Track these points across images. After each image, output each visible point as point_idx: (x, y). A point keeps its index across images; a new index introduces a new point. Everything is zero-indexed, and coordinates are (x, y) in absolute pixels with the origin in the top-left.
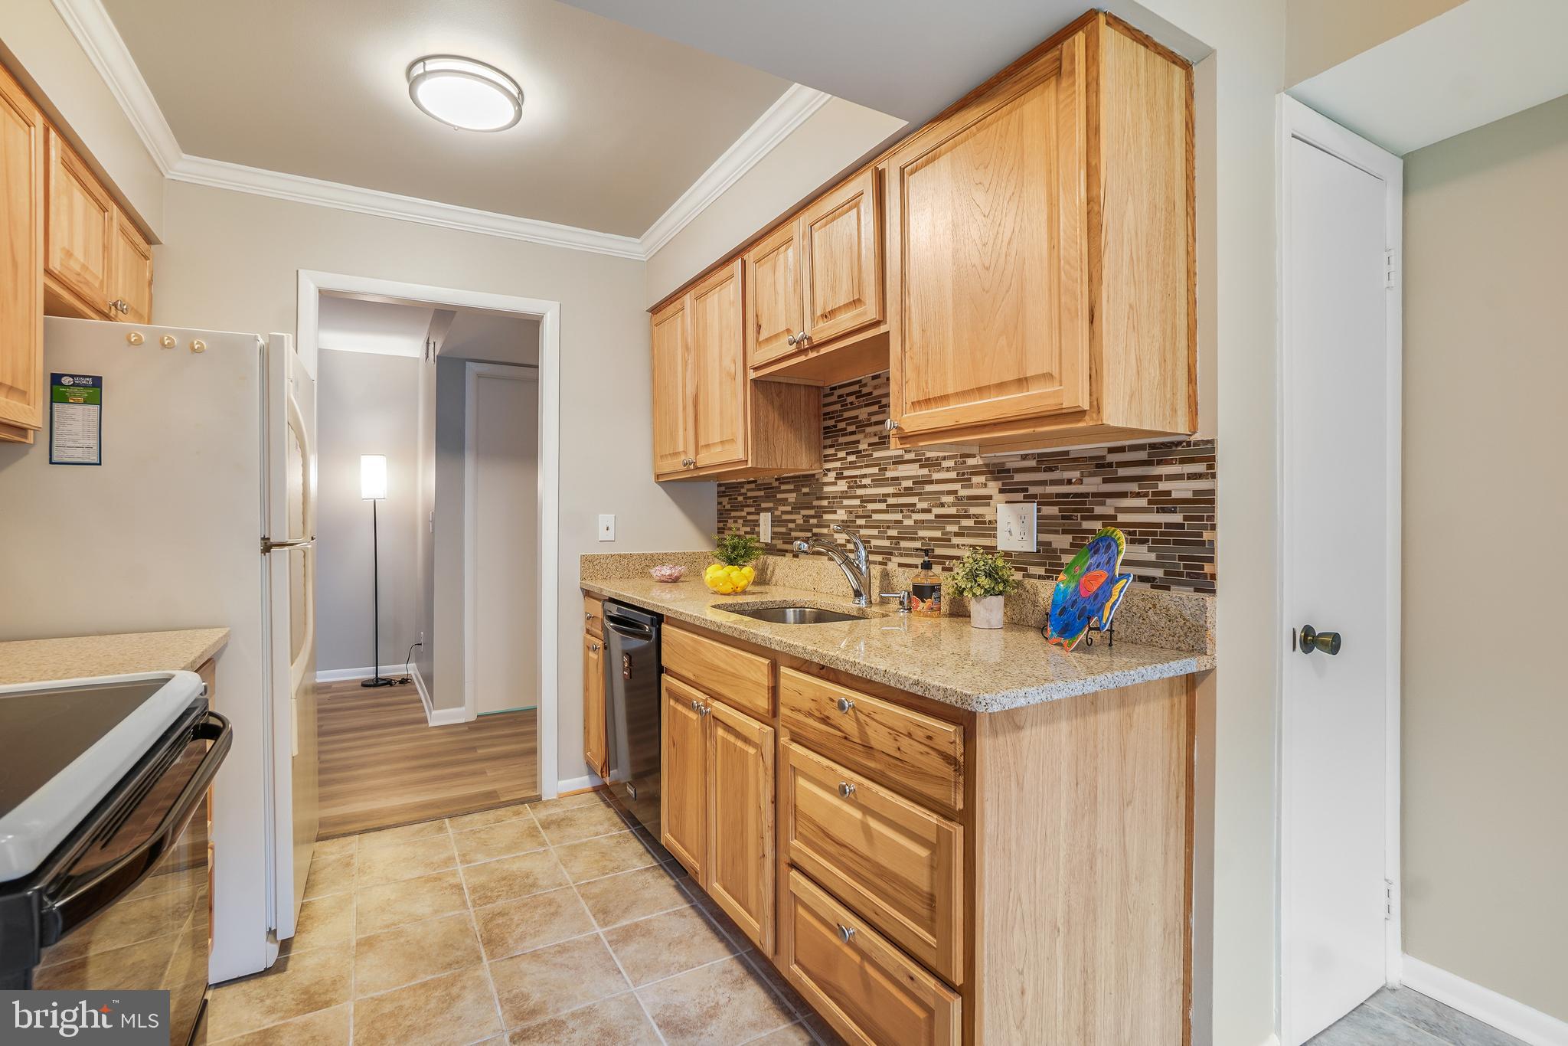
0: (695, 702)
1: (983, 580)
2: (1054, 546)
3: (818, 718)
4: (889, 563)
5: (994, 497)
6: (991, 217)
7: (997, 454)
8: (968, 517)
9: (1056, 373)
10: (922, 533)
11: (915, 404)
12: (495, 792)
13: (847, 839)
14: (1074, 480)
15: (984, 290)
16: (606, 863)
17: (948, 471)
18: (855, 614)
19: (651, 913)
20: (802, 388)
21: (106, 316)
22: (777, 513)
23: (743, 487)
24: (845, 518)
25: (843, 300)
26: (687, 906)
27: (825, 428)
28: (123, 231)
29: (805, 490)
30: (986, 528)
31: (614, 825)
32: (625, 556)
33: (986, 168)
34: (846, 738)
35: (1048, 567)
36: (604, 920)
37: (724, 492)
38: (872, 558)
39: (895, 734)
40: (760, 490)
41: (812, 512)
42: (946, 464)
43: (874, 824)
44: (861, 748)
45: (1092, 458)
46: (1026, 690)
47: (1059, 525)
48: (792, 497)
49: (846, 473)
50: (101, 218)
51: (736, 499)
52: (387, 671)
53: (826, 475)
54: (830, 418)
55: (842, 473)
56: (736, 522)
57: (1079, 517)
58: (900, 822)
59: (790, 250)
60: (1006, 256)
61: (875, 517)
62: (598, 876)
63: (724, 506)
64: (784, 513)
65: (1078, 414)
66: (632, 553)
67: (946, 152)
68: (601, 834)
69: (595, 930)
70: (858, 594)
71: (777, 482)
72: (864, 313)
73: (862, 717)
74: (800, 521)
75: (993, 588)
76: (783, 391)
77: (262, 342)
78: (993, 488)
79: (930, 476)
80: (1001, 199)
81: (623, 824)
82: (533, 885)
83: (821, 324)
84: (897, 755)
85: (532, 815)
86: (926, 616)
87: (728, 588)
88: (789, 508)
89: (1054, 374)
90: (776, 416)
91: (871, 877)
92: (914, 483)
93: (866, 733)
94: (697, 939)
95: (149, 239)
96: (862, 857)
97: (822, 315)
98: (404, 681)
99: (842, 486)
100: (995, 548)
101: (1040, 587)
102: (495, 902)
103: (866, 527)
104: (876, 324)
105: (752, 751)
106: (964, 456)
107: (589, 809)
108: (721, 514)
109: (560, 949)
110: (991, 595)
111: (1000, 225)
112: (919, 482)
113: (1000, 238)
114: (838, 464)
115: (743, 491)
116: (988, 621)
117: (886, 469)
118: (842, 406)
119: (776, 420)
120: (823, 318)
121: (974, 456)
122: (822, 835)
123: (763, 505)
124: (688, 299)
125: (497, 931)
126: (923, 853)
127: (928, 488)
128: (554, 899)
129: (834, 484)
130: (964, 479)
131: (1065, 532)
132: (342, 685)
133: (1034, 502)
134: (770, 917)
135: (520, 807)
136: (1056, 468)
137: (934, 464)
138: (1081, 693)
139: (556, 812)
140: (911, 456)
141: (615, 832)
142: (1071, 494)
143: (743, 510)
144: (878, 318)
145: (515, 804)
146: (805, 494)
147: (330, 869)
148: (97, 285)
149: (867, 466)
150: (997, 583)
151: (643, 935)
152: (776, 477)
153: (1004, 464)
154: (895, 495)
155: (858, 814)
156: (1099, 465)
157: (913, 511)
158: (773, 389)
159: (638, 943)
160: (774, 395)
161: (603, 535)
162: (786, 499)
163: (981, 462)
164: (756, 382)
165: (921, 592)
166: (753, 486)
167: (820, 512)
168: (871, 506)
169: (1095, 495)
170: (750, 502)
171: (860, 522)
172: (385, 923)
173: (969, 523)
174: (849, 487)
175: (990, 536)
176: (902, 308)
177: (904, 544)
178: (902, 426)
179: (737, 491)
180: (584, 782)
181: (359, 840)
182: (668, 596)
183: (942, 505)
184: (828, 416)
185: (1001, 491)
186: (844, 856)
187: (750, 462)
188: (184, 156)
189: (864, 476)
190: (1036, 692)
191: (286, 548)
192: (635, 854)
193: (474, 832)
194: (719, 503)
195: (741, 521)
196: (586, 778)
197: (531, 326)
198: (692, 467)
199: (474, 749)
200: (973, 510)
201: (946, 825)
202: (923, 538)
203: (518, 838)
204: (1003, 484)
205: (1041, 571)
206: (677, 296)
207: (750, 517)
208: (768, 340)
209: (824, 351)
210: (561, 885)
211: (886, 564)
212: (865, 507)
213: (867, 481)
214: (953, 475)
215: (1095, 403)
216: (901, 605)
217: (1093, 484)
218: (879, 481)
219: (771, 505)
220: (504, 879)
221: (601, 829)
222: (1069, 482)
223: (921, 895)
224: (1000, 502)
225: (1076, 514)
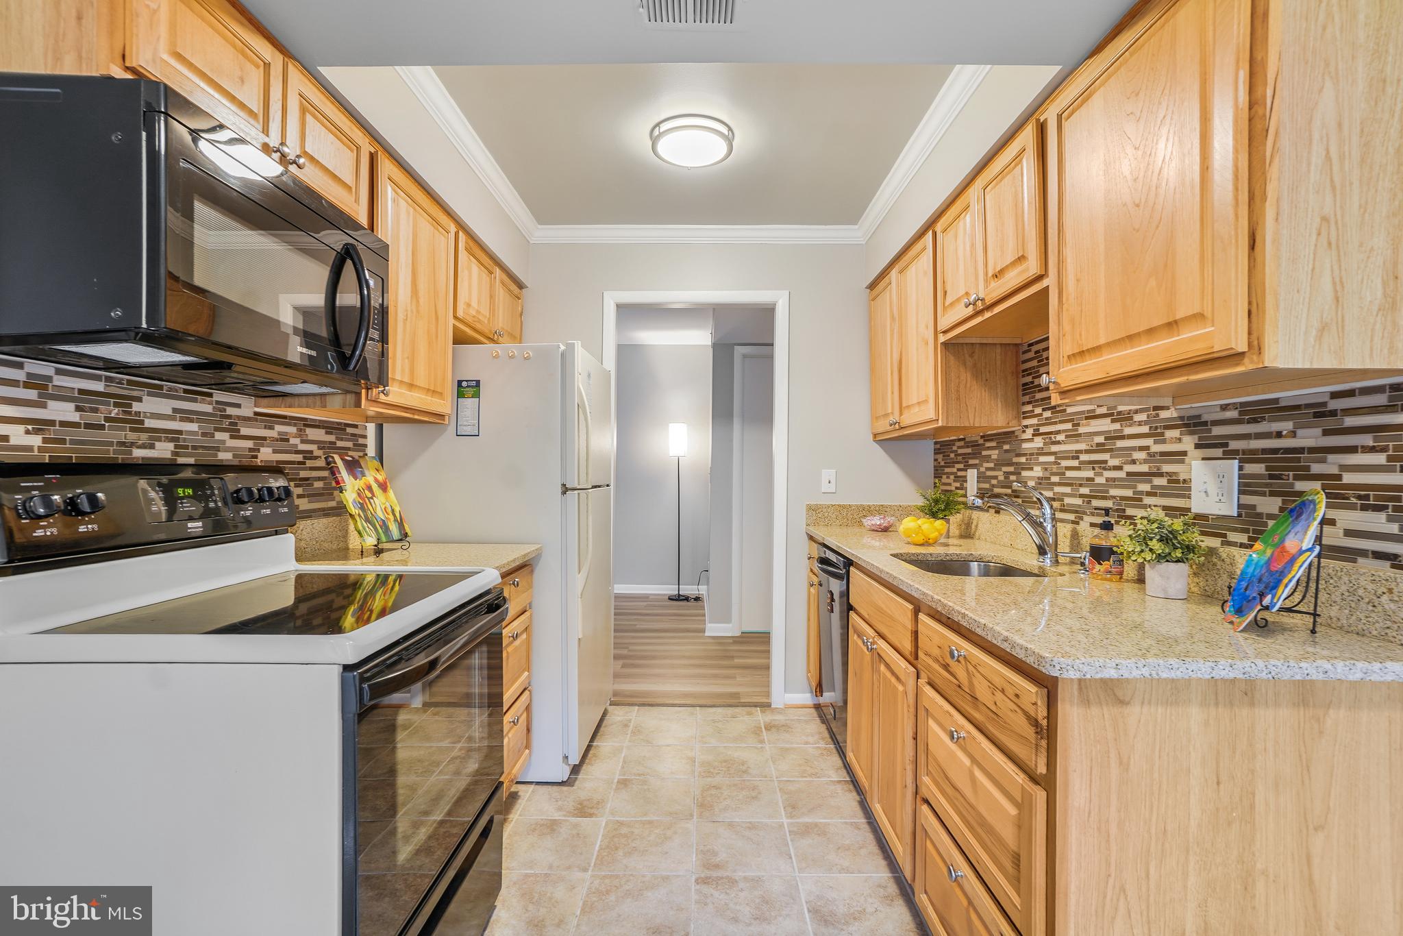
0: (865, 638)
1: (1155, 544)
2: (1259, 510)
3: (942, 664)
4: (1081, 522)
5: (1189, 454)
6: (1141, 147)
7: (1194, 405)
8: (1161, 475)
9: (1208, 314)
10: (1113, 492)
11: (1072, 357)
12: (738, 694)
13: (960, 785)
14: (1284, 433)
15: (1134, 229)
16: (808, 768)
17: (1140, 425)
18: (1036, 571)
19: (832, 818)
20: (998, 346)
21: (492, 340)
22: (982, 469)
23: (954, 445)
24: (1041, 474)
25: (1010, 259)
26: (864, 821)
27: (1024, 385)
28: (503, 283)
29: (1006, 447)
30: (1180, 487)
31: (823, 739)
32: (844, 507)
33: (1137, 95)
34: (959, 686)
35: (1251, 535)
36: (791, 813)
37: (939, 449)
38: (1059, 515)
39: (993, 687)
40: (968, 447)
41: (1011, 469)
42: (1137, 418)
43: (978, 774)
44: (969, 698)
45: (1308, 406)
46: (1117, 662)
47: (1267, 485)
48: (994, 454)
49: (1043, 429)
50: (488, 279)
51: (949, 456)
52: (688, 590)
53: (1024, 432)
54: (1028, 375)
55: (1038, 430)
56: (948, 477)
57: (1291, 477)
58: (997, 777)
59: (968, 216)
60: (1156, 188)
61: (1069, 474)
62: (798, 777)
63: (939, 463)
64: (988, 469)
65: (1238, 357)
66: (850, 504)
67: (1100, 87)
68: (810, 744)
69: (782, 818)
70: (1042, 551)
71: (982, 440)
72: (1027, 269)
73: (970, 668)
74: (1001, 478)
75: (1170, 554)
76: (977, 351)
77: (563, 347)
78: (1188, 443)
79: (1121, 431)
80: (1152, 125)
81: (830, 740)
82: (745, 772)
83: (993, 284)
84: (994, 708)
85: (760, 717)
86: (1106, 579)
87: (920, 539)
88: (992, 465)
89: (1205, 314)
90: (969, 375)
91: (975, 825)
92: (1106, 439)
93: (973, 683)
94: (863, 852)
95: (521, 286)
96: (969, 804)
97: (993, 276)
98: (697, 599)
99: (1038, 442)
100: (1189, 510)
101: (1237, 557)
102: (714, 777)
103: (1060, 484)
104: (1039, 278)
105: (901, 688)
106: (1156, 408)
107: (807, 722)
108: (937, 470)
109: (750, 826)
110: (1167, 561)
111: (1150, 154)
112: (1112, 437)
113: (1151, 170)
114: (1034, 421)
115: (955, 448)
116: (1165, 590)
117: (1078, 425)
118: (1039, 362)
119: (969, 379)
120: (994, 279)
121: (1168, 408)
122: (942, 775)
123: (971, 462)
124: (894, 273)
125: (709, 799)
126: (1013, 811)
127: (1120, 444)
128: (757, 786)
129: (1031, 440)
130: (1156, 434)
131: (1273, 494)
132: (657, 597)
133: (1236, 459)
134: (909, 844)
135: (753, 709)
136: (1263, 419)
137: (1126, 418)
138: (1210, 677)
139: (779, 718)
140: (1103, 410)
141: (822, 745)
142: (1281, 449)
143: (954, 467)
144: (1039, 273)
145: (750, 706)
146: (1006, 451)
147: (614, 726)
148: (486, 322)
149: (1061, 422)
150: (1175, 548)
151: (819, 834)
152: (981, 434)
153: (1199, 416)
154: (1087, 452)
155: (967, 761)
156: (1318, 412)
157: (1105, 469)
158: (965, 350)
159: (813, 839)
160: (967, 356)
161: (825, 487)
162: (990, 456)
163: (1175, 415)
164: (946, 345)
165: (1099, 554)
166: (962, 443)
167: (1020, 468)
168: (1064, 463)
169: (1312, 450)
170: (960, 458)
171: (1055, 479)
172: (638, 772)
173: (1161, 481)
174: (1045, 444)
175: (1183, 496)
176: (1059, 260)
177: (1095, 503)
178: (1059, 381)
179: (949, 449)
180: (806, 698)
181: (638, 710)
182: (877, 544)
183: (1134, 462)
184: (1027, 372)
185: (1197, 446)
186: (957, 799)
187: (940, 421)
188: (540, 227)
189: (1058, 432)
190: (1133, 666)
191: (576, 492)
192: (833, 766)
193: (714, 721)
194: (936, 460)
195: (952, 477)
196: (808, 695)
197: (767, 313)
198: (897, 426)
199: (733, 657)
200: (1166, 468)
201: (1030, 786)
202: (1114, 497)
203: (744, 733)
204: (1200, 439)
205: (1243, 538)
206: (887, 271)
207: (960, 474)
208: (952, 304)
209: (997, 309)
210: (766, 777)
211: (1077, 523)
212: (1059, 464)
213: (1061, 437)
214: (1145, 429)
215: (1256, 343)
216: (1082, 566)
217: (1310, 437)
218: (1073, 436)
219: (976, 461)
220: (725, 761)
221: (811, 739)
222: (1279, 435)
223: (1008, 851)
224: (1195, 459)
225: (1287, 473)
